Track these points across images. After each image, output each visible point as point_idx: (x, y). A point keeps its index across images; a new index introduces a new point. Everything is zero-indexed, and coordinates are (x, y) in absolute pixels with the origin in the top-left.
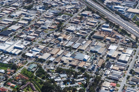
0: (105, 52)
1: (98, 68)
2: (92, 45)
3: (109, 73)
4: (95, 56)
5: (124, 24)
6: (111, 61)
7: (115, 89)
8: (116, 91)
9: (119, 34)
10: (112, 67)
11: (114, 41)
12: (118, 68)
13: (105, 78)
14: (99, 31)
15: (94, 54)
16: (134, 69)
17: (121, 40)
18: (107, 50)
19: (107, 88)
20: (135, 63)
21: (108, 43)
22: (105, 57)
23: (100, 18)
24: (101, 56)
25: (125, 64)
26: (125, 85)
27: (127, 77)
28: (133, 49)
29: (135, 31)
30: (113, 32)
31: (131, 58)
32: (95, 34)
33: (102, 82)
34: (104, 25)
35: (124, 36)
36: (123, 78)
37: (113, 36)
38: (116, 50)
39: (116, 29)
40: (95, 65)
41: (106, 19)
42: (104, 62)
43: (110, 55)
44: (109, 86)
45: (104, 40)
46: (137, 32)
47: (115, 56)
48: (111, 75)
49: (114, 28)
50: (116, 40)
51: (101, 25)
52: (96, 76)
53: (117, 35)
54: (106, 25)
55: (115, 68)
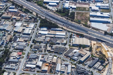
0: (12, 28)
1: (6, 43)
2: (1, 25)
3: (16, 45)
4: (4, 33)
5: (27, 4)
6: (17, 35)
7: (21, 57)
8: (22, 58)
9: (23, 13)
10: (18, 40)
11: (19, 19)
12: (23, 40)
13: (13, 49)
14: (7, 12)
15: (3, 31)
16: (35, 39)
17: (25, 17)
18: (13, 27)
19: (15, 57)
20: (36, 34)
21: (14, 21)
22: (13, 32)
23: (7, 2)
24: (9, 32)
25: (29, 36)
26: (28, 52)
27: (30, 46)
28: (35, 23)
29: (35, 9)
30: (18, 12)
31: (33, 31)
32: (3, 15)
33: (10, 53)
34: (11, 7)
35: (28, 14)
36: (28, 47)
37: (18, 15)
38: (21, 26)
39: (20, 9)
40: (4, 40)
41: (12, 2)
42: (12, 37)
43: (16, 30)
44: (16, 55)
45: (11, 19)
46: (37, 10)
47: (21, 31)
48: (17, 47)
49: (19, 8)
50: (21, 18)
51: (8, 7)
52: (5, 49)
53: (21, 14)
54: (13, 7)
55: (21, 40)
